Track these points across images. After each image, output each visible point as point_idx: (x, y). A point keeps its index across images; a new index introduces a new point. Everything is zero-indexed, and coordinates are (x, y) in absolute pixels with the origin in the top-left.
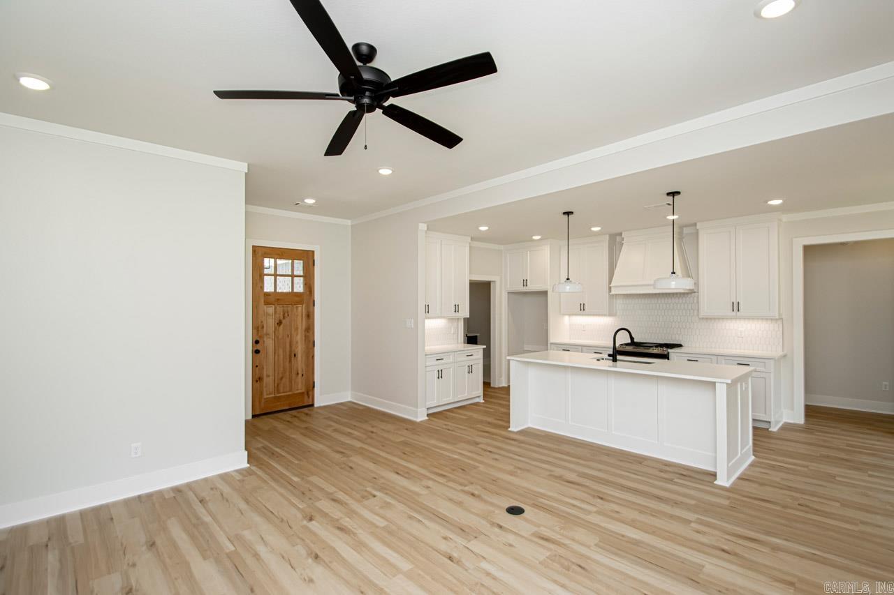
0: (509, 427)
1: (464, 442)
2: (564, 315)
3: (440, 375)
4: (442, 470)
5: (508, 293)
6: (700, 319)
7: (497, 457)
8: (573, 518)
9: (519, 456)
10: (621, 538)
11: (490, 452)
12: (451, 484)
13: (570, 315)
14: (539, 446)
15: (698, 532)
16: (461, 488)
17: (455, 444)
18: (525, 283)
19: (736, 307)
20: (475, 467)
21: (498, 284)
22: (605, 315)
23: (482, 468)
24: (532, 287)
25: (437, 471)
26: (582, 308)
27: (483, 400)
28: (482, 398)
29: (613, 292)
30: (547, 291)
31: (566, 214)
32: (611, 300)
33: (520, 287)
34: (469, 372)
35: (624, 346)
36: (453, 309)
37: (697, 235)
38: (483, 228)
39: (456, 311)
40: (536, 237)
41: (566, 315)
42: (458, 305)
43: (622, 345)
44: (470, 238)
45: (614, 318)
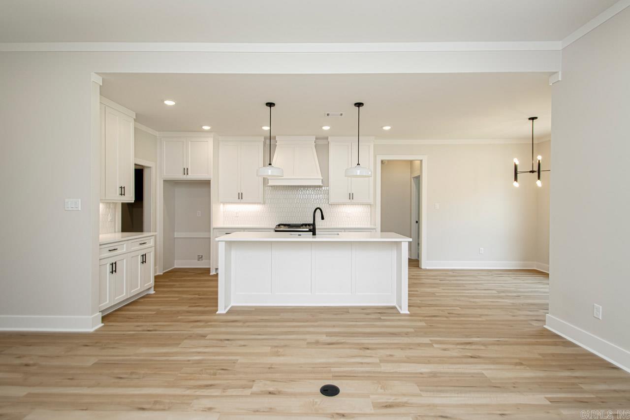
0: (217, 310)
1: (186, 338)
3: (114, 269)
4: (199, 379)
5: (164, 181)
6: (329, 204)
7: (242, 343)
8: (380, 375)
9: (259, 335)
10: (421, 376)
11: (228, 340)
12: (230, 392)
13: (224, 203)
14: (262, 320)
15: (445, 350)
16: (248, 392)
17: (179, 344)
18: (186, 171)
19: (351, 196)
20: (235, 362)
21: (153, 171)
23: (241, 360)
24: (192, 176)
25: (192, 383)
26: (240, 196)
27: (154, 291)
28: (153, 289)
29: (271, 183)
30: (210, 181)
31: (269, 105)
32: (264, 189)
33: (180, 176)
34: (143, 263)
35: (281, 226)
36: (118, 191)
37: (327, 146)
38: (169, 103)
39: (121, 194)
40: (206, 128)
41: (221, 202)
42: (124, 188)
43: (279, 225)
44: (135, 113)
45: (264, 206)
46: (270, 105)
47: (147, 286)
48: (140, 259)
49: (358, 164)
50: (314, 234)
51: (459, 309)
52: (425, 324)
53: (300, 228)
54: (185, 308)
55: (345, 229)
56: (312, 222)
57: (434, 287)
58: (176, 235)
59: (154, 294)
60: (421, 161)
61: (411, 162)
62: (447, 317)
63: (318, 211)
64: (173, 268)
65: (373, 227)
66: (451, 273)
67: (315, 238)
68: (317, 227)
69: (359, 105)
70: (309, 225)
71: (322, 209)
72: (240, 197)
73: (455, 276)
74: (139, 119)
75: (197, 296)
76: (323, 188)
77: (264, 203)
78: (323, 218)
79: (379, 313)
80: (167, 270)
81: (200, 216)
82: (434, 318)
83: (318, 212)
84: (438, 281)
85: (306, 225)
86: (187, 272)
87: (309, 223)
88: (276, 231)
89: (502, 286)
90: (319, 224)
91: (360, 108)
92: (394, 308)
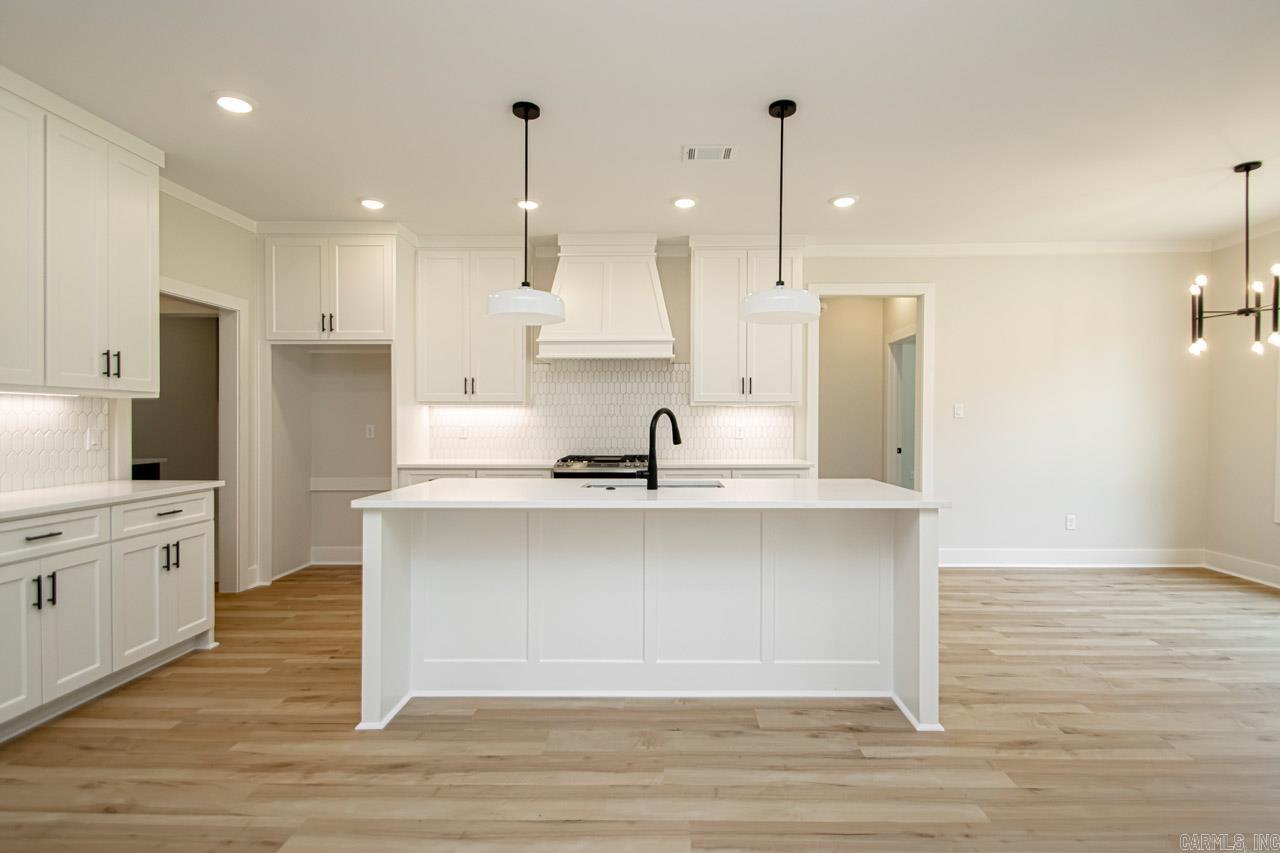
2: (422, 403)
3: (45, 592)
6: (692, 405)
13: (430, 403)
18: (327, 322)
19: (746, 386)
21: (242, 321)
22: (516, 403)
24: (346, 333)
26: (469, 386)
27: (216, 640)
28: (211, 635)
29: (545, 353)
30: (389, 347)
31: (522, 109)
32: (528, 372)
33: (313, 335)
34: (168, 567)
35: (569, 463)
36: (99, 364)
37: (687, 261)
38: (234, 105)
39: (108, 373)
40: (372, 205)
41: (426, 403)
42: (118, 355)
43: (564, 460)
44: (162, 153)
45: (529, 411)
46: (526, 111)
47: (186, 630)
48: (158, 558)
49: (780, 283)
50: (652, 485)
51: (1084, 709)
52: (1010, 784)
53: (618, 466)
54: (270, 707)
55: (733, 471)
56: (647, 453)
57: (979, 627)
58: (318, 483)
59: (215, 651)
60: (920, 298)
61: (885, 301)
62: (1066, 748)
63: (664, 419)
64: (304, 566)
65: (798, 462)
66: (999, 581)
67: (655, 498)
68: (660, 463)
69: (782, 109)
70: (641, 458)
71: (675, 414)
72: (469, 389)
73: (1014, 591)
74: (174, 169)
75: (326, 660)
76: (676, 366)
77: (529, 403)
78: (677, 440)
79: (851, 729)
80: (287, 573)
81: (373, 436)
82: (1027, 754)
83: (664, 422)
84: (977, 607)
85: (632, 458)
86: (333, 578)
87: (641, 453)
88: (557, 475)
89: (1156, 622)
90: (668, 456)
91: (785, 119)
92: (888, 707)
